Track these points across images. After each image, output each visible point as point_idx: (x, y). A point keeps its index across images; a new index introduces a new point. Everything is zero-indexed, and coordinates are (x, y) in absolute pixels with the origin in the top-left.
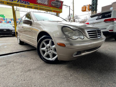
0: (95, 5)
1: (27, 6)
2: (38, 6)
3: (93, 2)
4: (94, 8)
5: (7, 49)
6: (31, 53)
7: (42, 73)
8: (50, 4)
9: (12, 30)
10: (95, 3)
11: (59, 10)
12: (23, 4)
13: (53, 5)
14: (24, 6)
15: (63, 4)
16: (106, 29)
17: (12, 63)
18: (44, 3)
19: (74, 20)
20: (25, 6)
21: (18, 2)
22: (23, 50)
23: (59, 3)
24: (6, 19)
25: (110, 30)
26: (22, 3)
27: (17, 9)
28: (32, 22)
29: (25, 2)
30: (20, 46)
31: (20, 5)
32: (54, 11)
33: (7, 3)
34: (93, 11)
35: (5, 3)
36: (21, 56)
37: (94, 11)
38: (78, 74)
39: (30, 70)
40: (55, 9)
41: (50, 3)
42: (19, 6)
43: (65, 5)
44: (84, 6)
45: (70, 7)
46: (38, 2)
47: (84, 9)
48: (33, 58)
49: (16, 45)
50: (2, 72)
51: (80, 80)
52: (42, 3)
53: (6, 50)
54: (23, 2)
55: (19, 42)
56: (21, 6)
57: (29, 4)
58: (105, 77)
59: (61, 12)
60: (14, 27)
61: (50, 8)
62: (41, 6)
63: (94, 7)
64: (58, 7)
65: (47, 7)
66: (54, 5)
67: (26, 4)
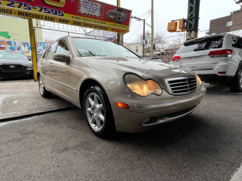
0: (194, 20)
1: (58, 20)
2: (81, 20)
3: (191, 14)
4: (193, 26)
5: (20, 108)
6: (66, 115)
7: (89, 154)
8: (104, 16)
9: (26, 67)
10: (194, 16)
11: (123, 27)
12: (51, 15)
13: (111, 17)
14: (52, 19)
15: (131, 16)
16: (212, 69)
17: (32, 135)
18: (93, 14)
19: (154, 45)
20: (54, 18)
21: (40, 11)
22: (51, 110)
23: (123, 14)
24: (13, 43)
25: (219, 73)
26: (49, 13)
27: (37, 25)
28: (71, 58)
29: (54, 11)
30: (45, 100)
31: (44, 17)
32: (113, 30)
33: (19, 12)
34: (191, 32)
35: (15, 13)
36: (48, 122)
37: (193, 32)
38: (151, 156)
39: (67, 149)
40: (114, 25)
41: (105, 14)
42: (42, 19)
43: (135, 18)
44: (172, 21)
45: (144, 20)
46: (80, 12)
47: (172, 27)
48: (72, 125)
49: (37, 98)
50: (17, 152)
51: (153, 167)
52: (88, 14)
53: (16, 109)
54: (50, 10)
55: (42, 93)
56: (47, 19)
57: (63, 15)
58: (195, 161)
59: (128, 31)
60: (30, 60)
61: (105, 23)
62: (86, 20)
63: (193, 23)
64: (121, 21)
65: (98, 22)
66: (113, 17)
67: (57, 16)
